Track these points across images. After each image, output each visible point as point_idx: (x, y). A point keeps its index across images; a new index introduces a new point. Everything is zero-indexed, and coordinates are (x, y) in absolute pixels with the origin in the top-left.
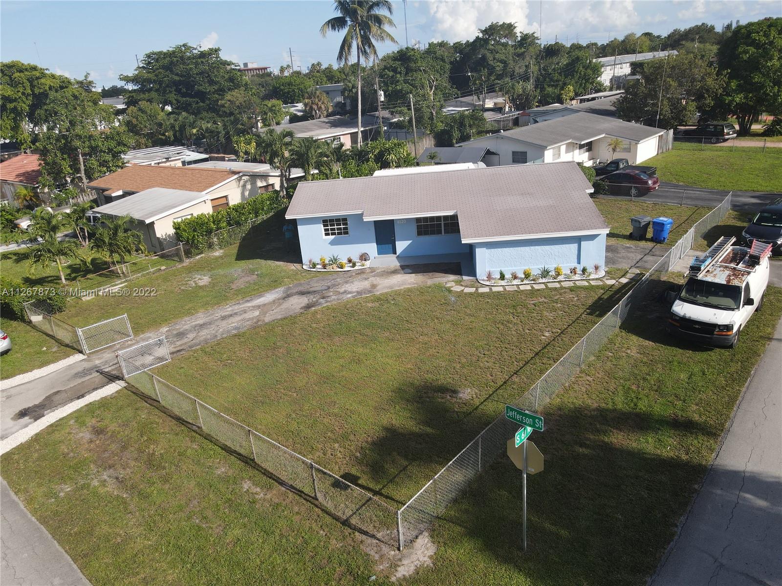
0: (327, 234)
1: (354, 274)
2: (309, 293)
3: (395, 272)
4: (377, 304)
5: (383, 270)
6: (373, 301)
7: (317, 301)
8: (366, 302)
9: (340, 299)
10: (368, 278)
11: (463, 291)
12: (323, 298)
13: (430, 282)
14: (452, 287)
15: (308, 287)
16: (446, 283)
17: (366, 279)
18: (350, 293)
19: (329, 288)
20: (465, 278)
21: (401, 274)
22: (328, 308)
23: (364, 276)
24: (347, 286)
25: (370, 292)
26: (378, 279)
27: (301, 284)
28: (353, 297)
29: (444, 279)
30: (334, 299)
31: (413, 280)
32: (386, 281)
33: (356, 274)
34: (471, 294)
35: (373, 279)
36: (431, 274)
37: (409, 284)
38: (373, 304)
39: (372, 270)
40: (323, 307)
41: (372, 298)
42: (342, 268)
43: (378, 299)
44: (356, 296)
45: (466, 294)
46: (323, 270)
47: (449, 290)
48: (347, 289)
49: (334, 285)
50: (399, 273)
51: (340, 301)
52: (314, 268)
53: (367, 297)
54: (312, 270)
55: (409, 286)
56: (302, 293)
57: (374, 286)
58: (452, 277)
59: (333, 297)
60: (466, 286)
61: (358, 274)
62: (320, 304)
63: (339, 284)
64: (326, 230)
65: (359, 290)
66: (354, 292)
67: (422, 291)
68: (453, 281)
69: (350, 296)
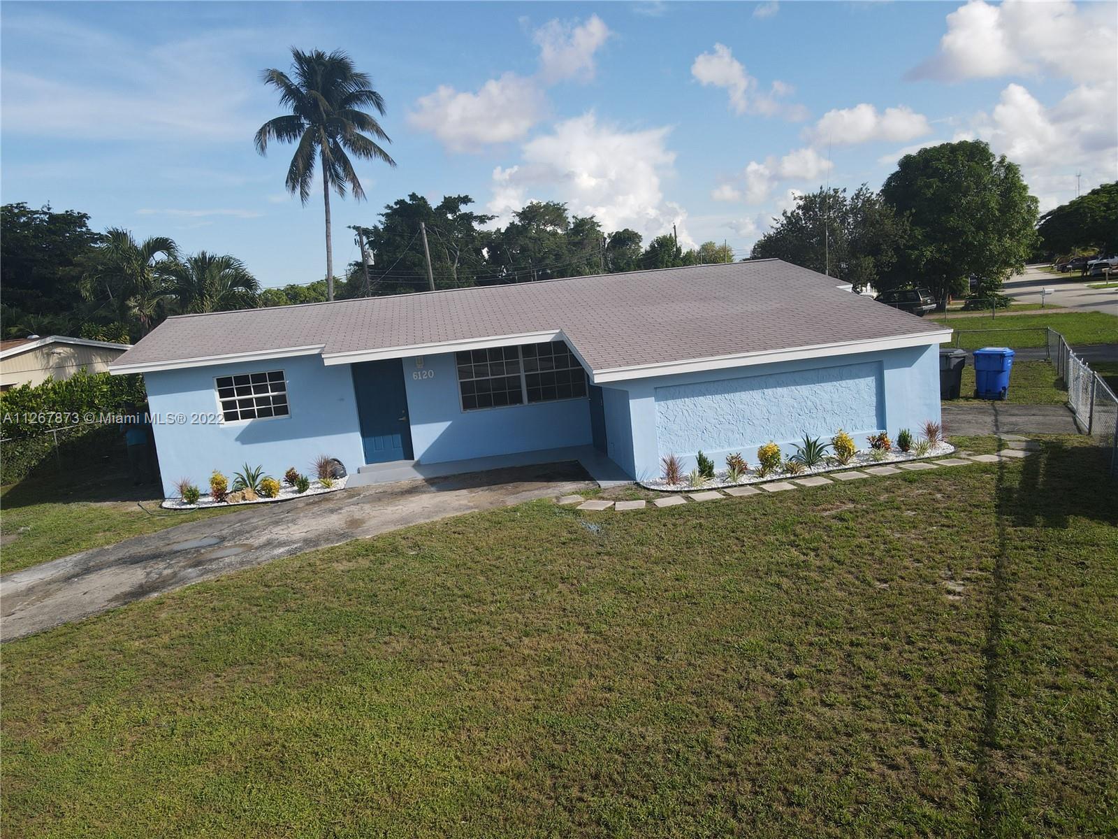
0: (230, 417)
1: (301, 505)
2: (156, 556)
3: (412, 491)
4: (364, 563)
5: (380, 490)
6: (350, 557)
7: (175, 574)
8: (330, 560)
9: (248, 562)
10: (340, 509)
11: (612, 508)
12: (196, 565)
13: (511, 501)
14: (580, 503)
15: (161, 544)
16: (558, 498)
17: (332, 511)
18: (281, 544)
19: (223, 539)
20: (604, 484)
21: (429, 492)
22: (204, 589)
23: (330, 505)
24: (276, 530)
25: (343, 536)
26: (367, 507)
27: (139, 541)
28: (291, 553)
29: (549, 491)
30: (230, 565)
31: (464, 502)
32: (390, 509)
33: (307, 504)
34: (637, 512)
35: (353, 508)
36: (510, 487)
37: (457, 510)
38: (351, 564)
39: (351, 493)
40: (189, 588)
41: (350, 548)
42: (269, 496)
43: (369, 550)
44: (301, 549)
45: (624, 513)
46: (216, 505)
47: (573, 511)
48: (275, 536)
49: (240, 533)
50: (424, 492)
51: (248, 567)
52: (191, 502)
53: (332, 548)
54: (183, 507)
55: (459, 514)
56: (134, 561)
57: (354, 523)
58: (569, 486)
59: (227, 560)
60: (617, 499)
61: (314, 503)
62: (183, 580)
63: (255, 528)
64: (226, 405)
65: (309, 536)
66: (294, 542)
67: (495, 521)
68: (573, 493)
69: (282, 550)
